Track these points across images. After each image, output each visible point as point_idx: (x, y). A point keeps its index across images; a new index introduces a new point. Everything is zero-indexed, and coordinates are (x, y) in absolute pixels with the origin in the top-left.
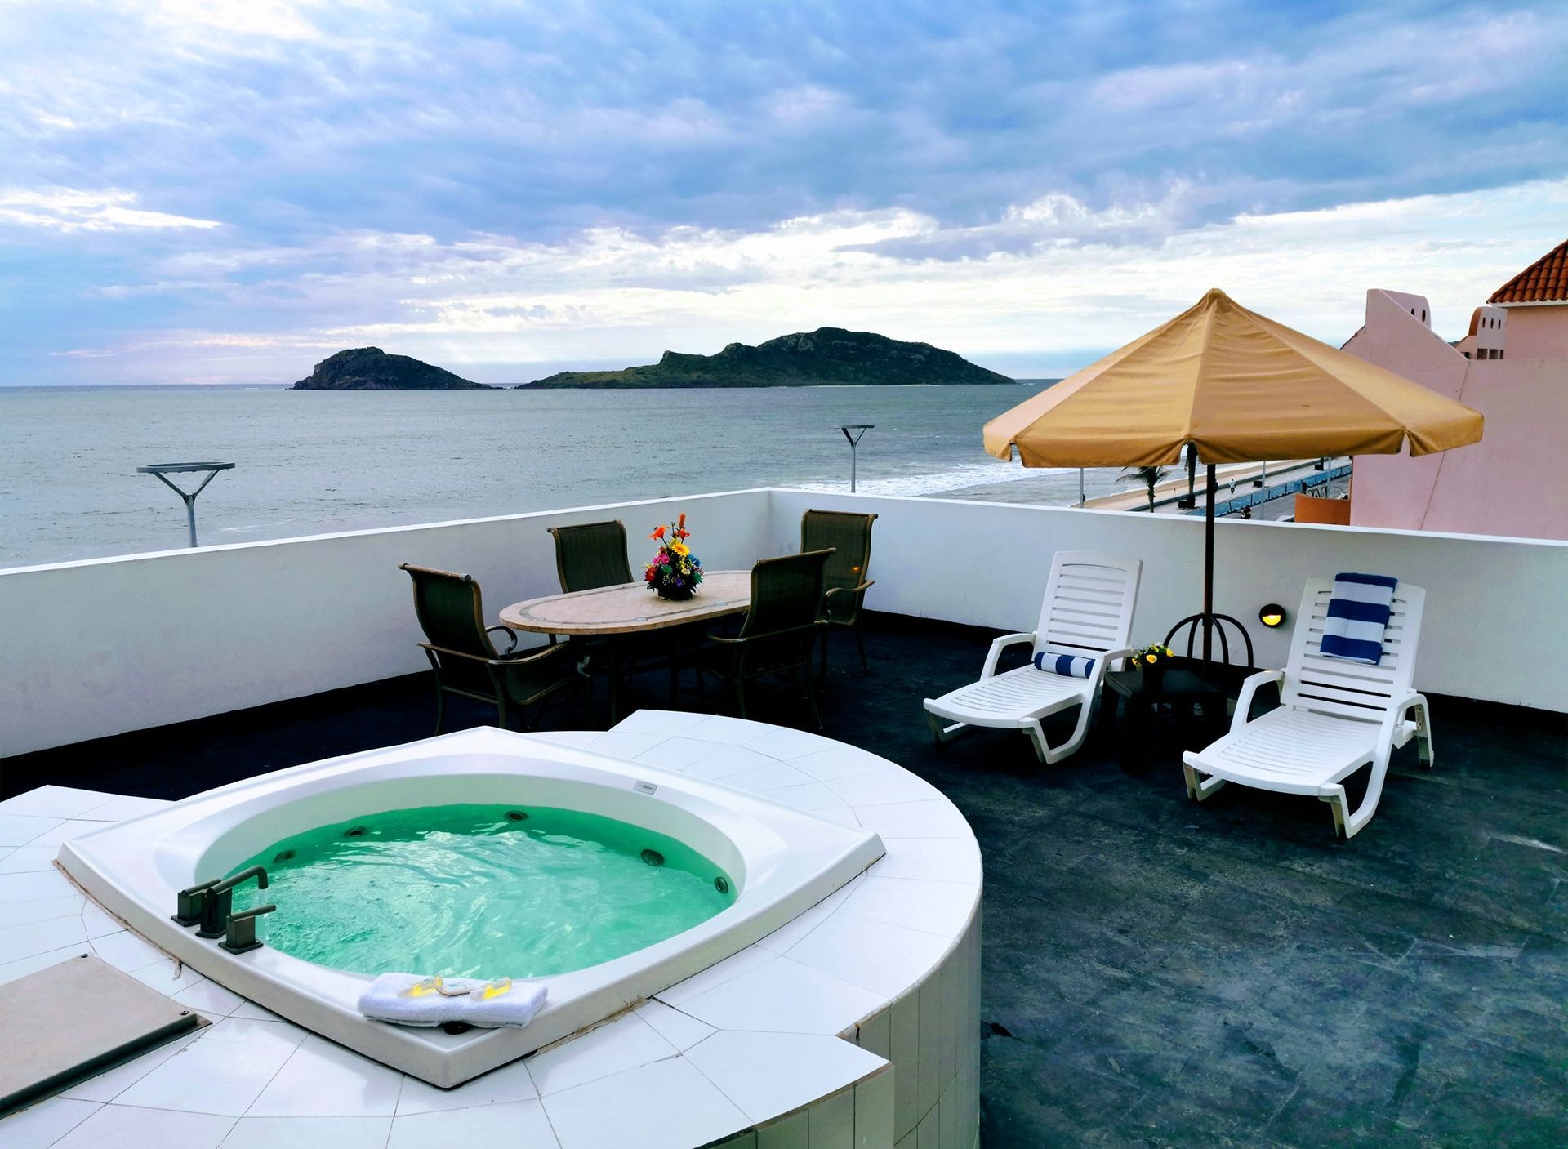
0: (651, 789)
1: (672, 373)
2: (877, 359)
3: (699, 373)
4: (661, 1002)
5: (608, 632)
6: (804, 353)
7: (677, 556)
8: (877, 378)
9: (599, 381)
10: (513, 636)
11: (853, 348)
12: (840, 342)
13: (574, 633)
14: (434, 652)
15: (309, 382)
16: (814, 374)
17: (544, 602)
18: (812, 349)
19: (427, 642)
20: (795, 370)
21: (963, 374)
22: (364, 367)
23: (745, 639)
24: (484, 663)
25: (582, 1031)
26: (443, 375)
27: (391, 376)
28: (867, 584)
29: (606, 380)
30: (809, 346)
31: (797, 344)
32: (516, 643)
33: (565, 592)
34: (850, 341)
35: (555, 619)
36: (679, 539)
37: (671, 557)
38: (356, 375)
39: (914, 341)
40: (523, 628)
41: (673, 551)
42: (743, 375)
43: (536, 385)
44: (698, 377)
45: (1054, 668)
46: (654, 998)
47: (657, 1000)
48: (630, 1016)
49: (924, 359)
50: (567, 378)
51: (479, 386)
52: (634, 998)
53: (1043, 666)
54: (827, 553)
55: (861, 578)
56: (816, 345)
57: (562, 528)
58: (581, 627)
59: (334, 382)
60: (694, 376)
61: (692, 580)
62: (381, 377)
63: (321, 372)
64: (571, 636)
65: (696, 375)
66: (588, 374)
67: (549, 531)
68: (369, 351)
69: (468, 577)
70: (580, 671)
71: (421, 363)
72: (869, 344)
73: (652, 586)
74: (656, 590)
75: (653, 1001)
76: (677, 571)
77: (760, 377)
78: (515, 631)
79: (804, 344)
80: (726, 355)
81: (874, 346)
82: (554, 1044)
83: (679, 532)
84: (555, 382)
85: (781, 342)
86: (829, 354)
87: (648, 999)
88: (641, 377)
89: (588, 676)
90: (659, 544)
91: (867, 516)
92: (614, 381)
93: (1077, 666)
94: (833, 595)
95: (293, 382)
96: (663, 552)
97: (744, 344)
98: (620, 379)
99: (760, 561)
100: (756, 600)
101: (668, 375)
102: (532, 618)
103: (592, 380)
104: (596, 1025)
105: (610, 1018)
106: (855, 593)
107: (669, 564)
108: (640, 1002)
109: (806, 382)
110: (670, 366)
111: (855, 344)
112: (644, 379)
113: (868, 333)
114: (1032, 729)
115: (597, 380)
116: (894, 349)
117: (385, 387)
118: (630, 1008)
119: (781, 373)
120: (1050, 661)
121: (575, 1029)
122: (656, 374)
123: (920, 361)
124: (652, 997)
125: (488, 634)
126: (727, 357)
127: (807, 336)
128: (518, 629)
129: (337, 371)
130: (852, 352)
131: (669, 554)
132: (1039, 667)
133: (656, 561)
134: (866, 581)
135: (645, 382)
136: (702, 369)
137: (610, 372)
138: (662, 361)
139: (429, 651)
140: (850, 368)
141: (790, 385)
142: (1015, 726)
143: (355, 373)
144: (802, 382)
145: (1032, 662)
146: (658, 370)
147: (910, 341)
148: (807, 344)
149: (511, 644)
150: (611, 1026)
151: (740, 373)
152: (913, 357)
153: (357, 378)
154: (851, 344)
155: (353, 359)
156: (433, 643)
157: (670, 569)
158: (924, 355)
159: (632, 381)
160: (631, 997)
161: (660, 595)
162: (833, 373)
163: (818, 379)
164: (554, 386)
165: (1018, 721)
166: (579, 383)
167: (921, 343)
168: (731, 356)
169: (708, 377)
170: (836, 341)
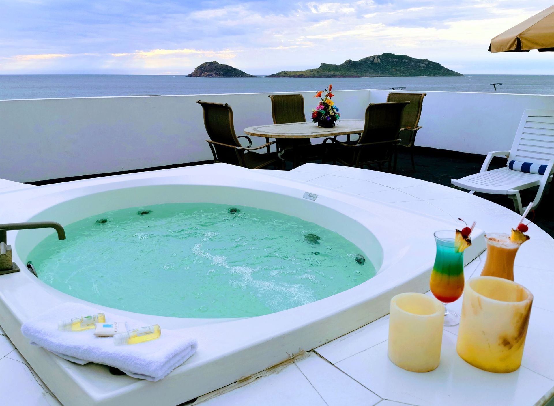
0: (314, 197)
1: (324, 72)
2: (406, 66)
3: (334, 72)
4: (321, 356)
5: (293, 138)
6: (376, 64)
7: (327, 106)
8: (405, 74)
9: (296, 75)
10: (250, 141)
11: (396, 62)
12: (391, 59)
13: (277, 137)
14: (213, 145)
15: (193, 74)
16: (380, 72)
17: (265, 126)
18: (380, 62)
19: (210, 139)
20: (372, 70)
21: (441, 72)
22: (212, 69)
23: (361, 145)
24: (234, 149)
25: (245, 380)
26: (239, 72)
27: (221, 72)
28: (418, 128)
29: (299, 74)
30: (378, 61)
31: (373, 60)
32: (251, 144)
33: (275, 124)
34: (395, 58)
35: (269, 132)
36: (329, 98)
37: (325, 106)
38: (209, 72)
39: (422, 59)
40: (253, 135)
41: (326, 103)
42: (351, 73)
43: (273, 76)
44: (334, 73)
45: (520, 169)
46: (314, 352)
47: (317, 354)
48: (291, 367)
49: (425, 66)
50: (284, 74)
51: (252, 76)
52: (296, 351)
53: (513, 168)
54: (405, 103)
55: (416, 124)
56: (381, 60)
57: (275, 96)
58: (281, 135)
59: (201, 74)
60: (332, 73)
61: (334, 118)
62: (217, 73)
63: (197, 70)
64: (276, 139)
65: (333, 72)
66: (292, 72)
67: (269, 96)
68: (213, 63)
69: (227, 105)
70: (279, 156)
71: (231, 67)
72: (403, 60)
73: (315, 121)
74: (317, 123)
75: (312, 353)
76: (327, 113)
77: (358, 74)
78: (251, 137)
79: (376, 60)
80: (345, 64)
81: (405, 61)
82: (215, 393)
83: (329, 94)
84: (280, 75)
85: (367, 59)
86: (386, 64)
87: (309, 351)
88: (312, 73)
89: (283, 159)
90: (319, 100)
91: (421, 94)
92: (302, 75)
93: (534, 168)
94: (402, 131)
95: (187, 75)
96: (321, 104)
97: (353, 60)
98: (304, 74)
99: (371, 104)
100: (367, 125)
101: (322, 72)
102: (258, 131)
103: (293, 74)
104: (258, 375)
105: (273, 368)
106: (413, 131)
107: (324, 109)
108: (302, 354)
109: (376, 75)
110: (323, 69)
111: (397, 60)
112: (313, 74)
113: (403, 55)
114: (515, 196)
115: (295, 74)
116: (413, 62)
117: (219, 77)
118: (291, 360)
119: (366, 72)
120: (518, 165)
121: (238, 378)
122: (318, 72)
123: (424, 67)
124: (313, 350)
125: (238, 139)
126: (345, 66)
127: (378, 57)
128: (251, 135)
129: (202, 70)
130: (396, 63)
131: (324, 105)
132: (511, 167)
133: (318, 108)
134: (418, 127)
135: (313, 75)
136: (336, 70)
137: (300, 71)
138: (320, 67)
139: (210, 144)
140: (394, 70)
141: (370, 77)
142: (505, 194)
143: (209, 71)
144: (374, 75)
145: (507, 166)
146: (319, 71)
147: (420, 58)
148: (377, 60)
149: (249, 144)
150: (272, 377)
151: (350, 72)
152: (421, 65)
153: (209, 73)
154: (396, 60)
155: (208, 66)
156: (212, 140)
157: (324, 112)
158: (426, 65)
159: (308, 75)
160: (293, 350)
161: (319, 125)
162: (387, 72)
163: (381, 74)
164: (279, 77)
165: (507, 191)
166: (288, 75)
167: (425, 59)
168: (347, 65)
169: (338, 73)
170: (389, 59)
